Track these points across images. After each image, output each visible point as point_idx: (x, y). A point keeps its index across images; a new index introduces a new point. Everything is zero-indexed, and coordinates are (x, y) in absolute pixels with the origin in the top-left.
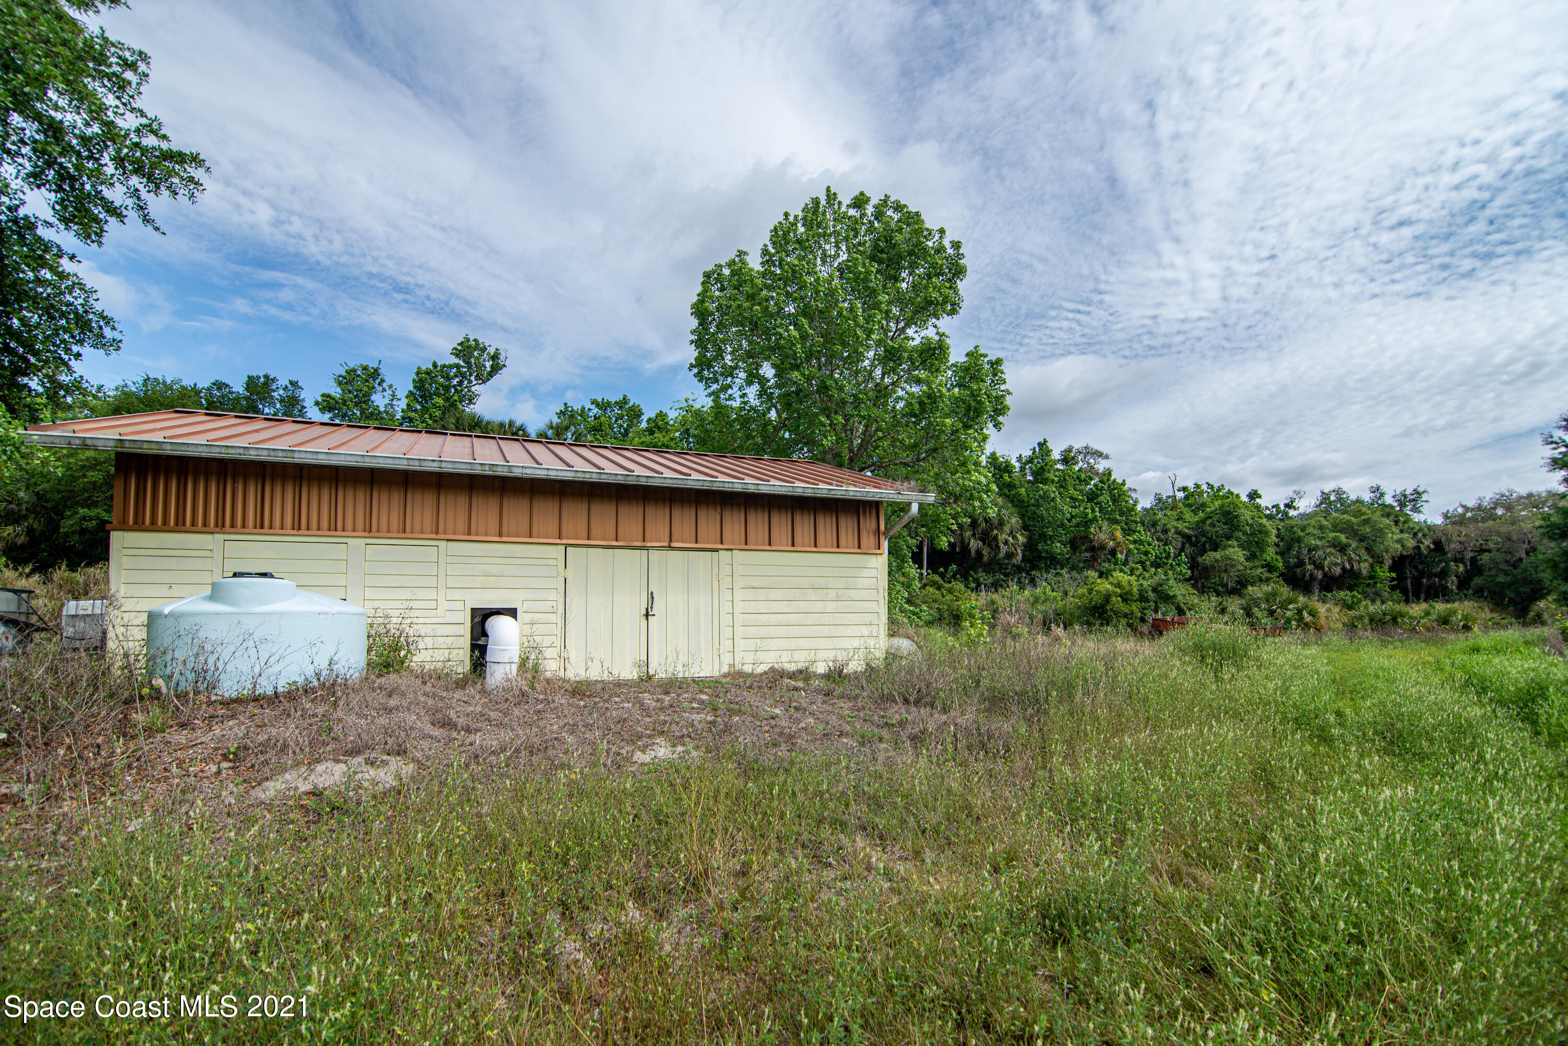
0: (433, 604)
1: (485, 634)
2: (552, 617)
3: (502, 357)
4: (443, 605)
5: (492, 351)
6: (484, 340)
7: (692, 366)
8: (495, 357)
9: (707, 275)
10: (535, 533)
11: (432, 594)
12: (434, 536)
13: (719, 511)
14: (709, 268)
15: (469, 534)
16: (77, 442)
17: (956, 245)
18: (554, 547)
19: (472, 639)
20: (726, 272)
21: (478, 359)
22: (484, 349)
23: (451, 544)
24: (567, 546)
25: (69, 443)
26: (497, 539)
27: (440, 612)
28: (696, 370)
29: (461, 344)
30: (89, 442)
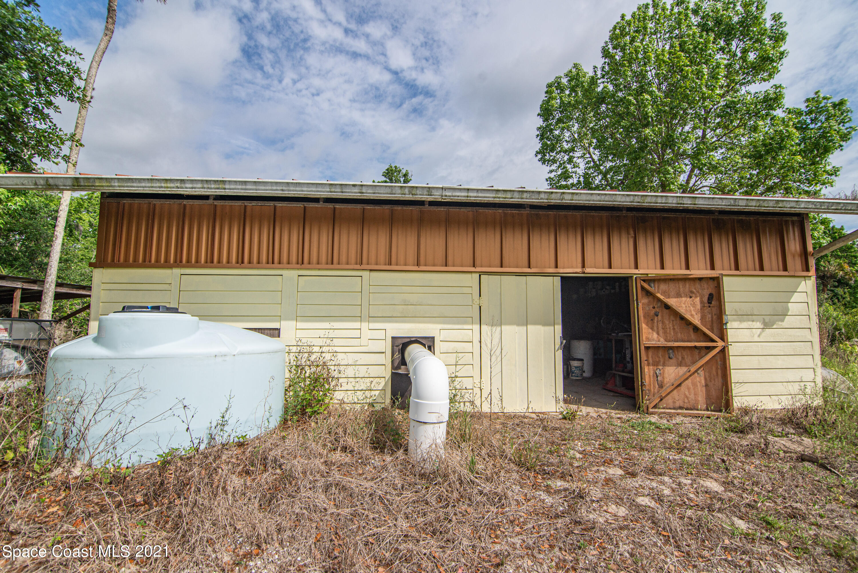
0: (357, 333)
1: (403, 362)
2: (468, 347)
3: (410, 175)
4: (367, 334)
5: (404, 172)
6: (400, 166)
7: (537, 153)
8: (405, 175)
9: (549, 86)
10: (450, 261)
11: (357, 325)
12: (358, 267)
13: (632, 232)
14: (551, 80)
15: (390, 264)
16: (42, 182)
17: (776, 17)
18: (469, 276)
19: (393, 368)
20: (564, 81)
21: (397, 176)
22: (400, 171)
23: (373, 274)
24: (481, 273)
25: (36, 184)
26: (416, 268)
27: (364, 341)
28: (539, 156)
29: (387, 170)
30: (51, 182)
